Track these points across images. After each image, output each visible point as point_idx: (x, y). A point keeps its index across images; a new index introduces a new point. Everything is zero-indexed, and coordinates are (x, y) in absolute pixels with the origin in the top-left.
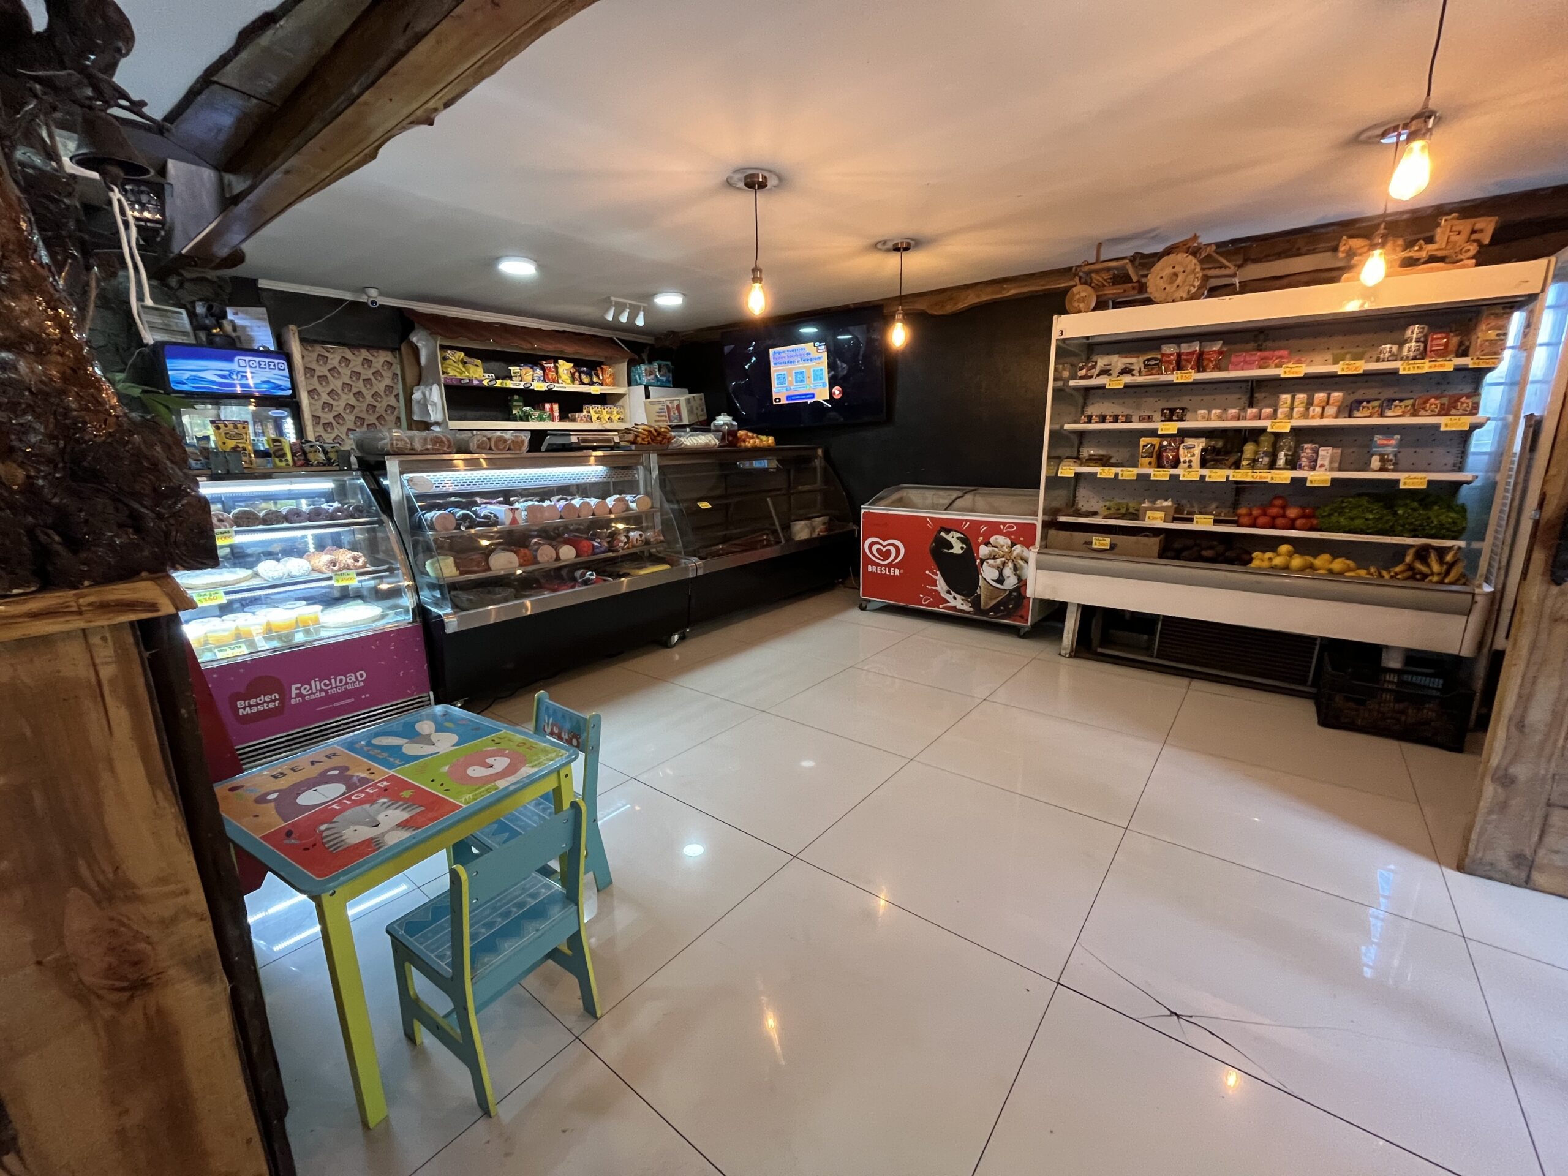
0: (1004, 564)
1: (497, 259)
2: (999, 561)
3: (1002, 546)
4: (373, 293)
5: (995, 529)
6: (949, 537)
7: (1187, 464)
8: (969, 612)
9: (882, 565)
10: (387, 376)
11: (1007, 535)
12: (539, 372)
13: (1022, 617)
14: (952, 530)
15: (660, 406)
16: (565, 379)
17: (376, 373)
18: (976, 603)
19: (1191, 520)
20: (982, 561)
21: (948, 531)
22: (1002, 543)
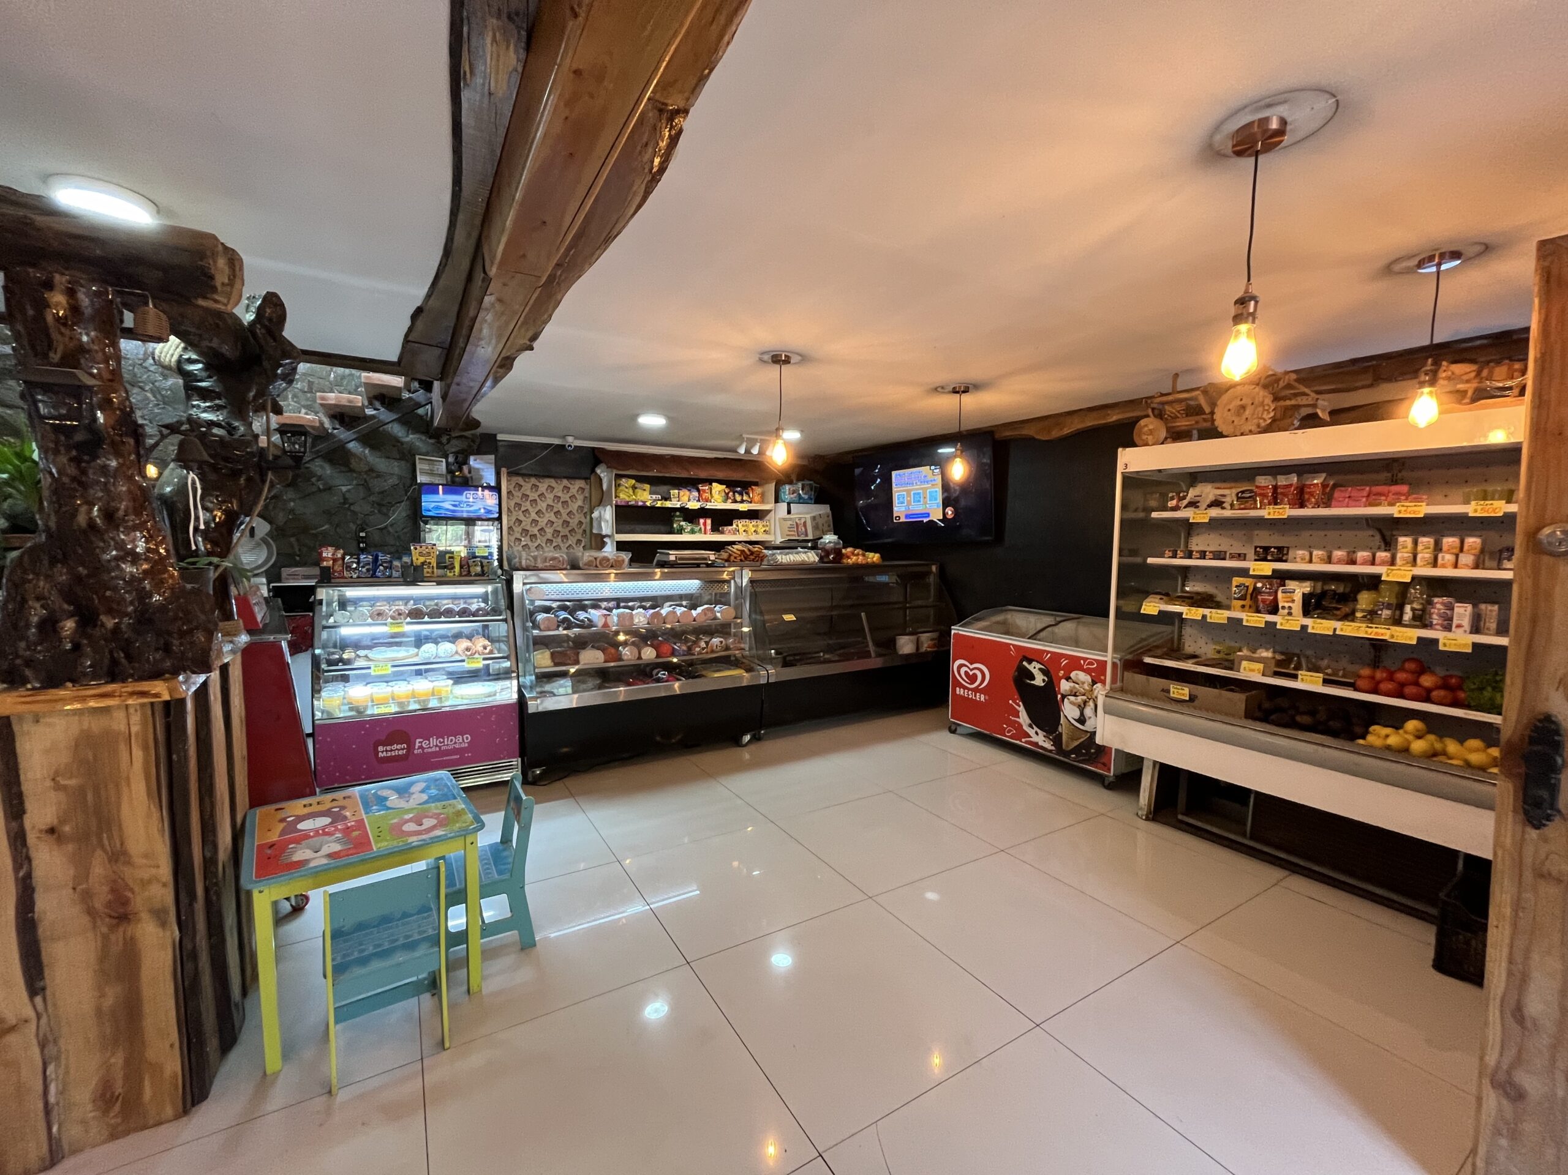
0: (1085, 703)
1: (637, 416)
2: (1080, 699)
3: (1083, 683)
4: (570, 439)
5: (1075, 664)
6: (1030, 667)
7: (1286, 611)
8: (1051, 751)
9: (969, 689)
10: (580, 497)
11: (1088, 671)
12: (696, 494)
13: (1104, 764)
14: (1033, 660)
15: (790, 522)
16: (717, 498)
17: (573, 497)
18: (1057, 741)
19: (1295, 677)
20: (1064, 697)
21: (1030, 661)
22: (1083, 680)
